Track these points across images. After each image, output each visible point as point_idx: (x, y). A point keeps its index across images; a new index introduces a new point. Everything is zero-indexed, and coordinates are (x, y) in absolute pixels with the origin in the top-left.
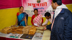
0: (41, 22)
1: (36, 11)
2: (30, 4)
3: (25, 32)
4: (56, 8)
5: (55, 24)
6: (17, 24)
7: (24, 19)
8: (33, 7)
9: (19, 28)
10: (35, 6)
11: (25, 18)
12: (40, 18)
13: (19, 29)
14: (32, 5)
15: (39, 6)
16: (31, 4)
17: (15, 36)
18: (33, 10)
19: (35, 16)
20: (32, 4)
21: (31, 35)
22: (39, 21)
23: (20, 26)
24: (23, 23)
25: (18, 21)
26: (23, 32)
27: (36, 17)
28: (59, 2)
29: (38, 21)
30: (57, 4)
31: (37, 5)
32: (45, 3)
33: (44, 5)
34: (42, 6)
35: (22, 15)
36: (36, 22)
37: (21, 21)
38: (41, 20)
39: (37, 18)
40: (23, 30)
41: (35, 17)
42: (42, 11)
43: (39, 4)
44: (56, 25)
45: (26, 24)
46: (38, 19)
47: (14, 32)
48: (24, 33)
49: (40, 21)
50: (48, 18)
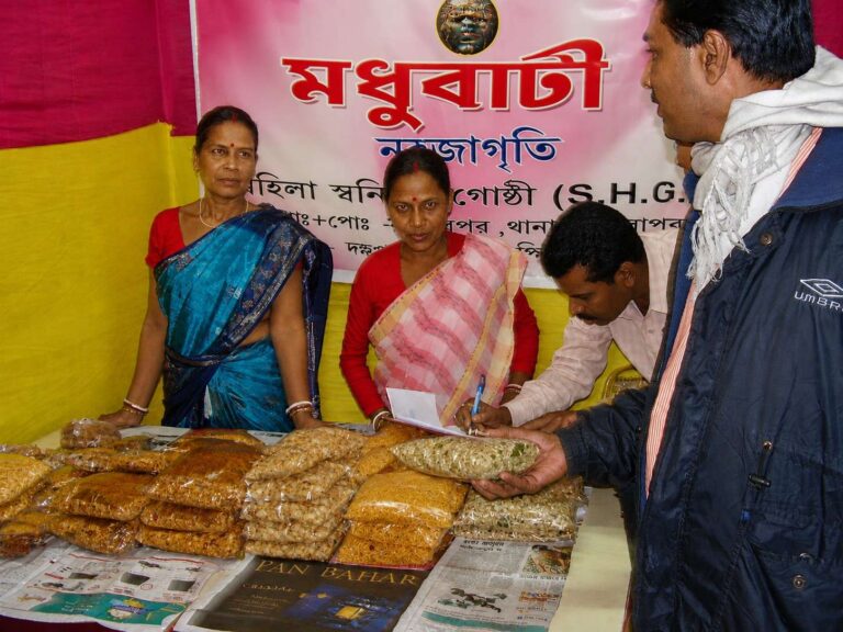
0: (500, 368)
1: (417, 185)
2: (322, 77)
3: (277, 524)
4: (723, 118)
5: (706, 384)
6: (160, 395)
7: (267, 318)
8: (375, 116)
9: (181, 468)
10: (402, 97)
11: (289, 302)
12: (478, 304)
13: (189, 487)
14: (352, 81)
15: (467, 99)
16: (336, 70)
17: (118, 585)
18: (375, 171)
19: (405, 273)
20: (364, 70)
21: (382, 570)
22: (474, 346)
23: (200, 424)
24: (248, 385)
25: (172, 349)
26: (250, 531)
27: (423, 291)
28: (763, 25)
29: (457, 345)
30: (735, 67)
31: (432, 87)
32: (580, 56)
33: (560, 86)
34: (528, 98)
35: (237, 250)
36: (415, 371)
37: (222, 349)
38: (507, 338)
39: (444, 295)
40: (253, 496)
41: (399, 288)
42: (513, 192)
43: (466, 75)
44: (714, 396)
45: (300, 403)
46: (450, 317)
47: (104, 522)
48: (269, 538)
49: (492, 345)
50: (600, 293)
